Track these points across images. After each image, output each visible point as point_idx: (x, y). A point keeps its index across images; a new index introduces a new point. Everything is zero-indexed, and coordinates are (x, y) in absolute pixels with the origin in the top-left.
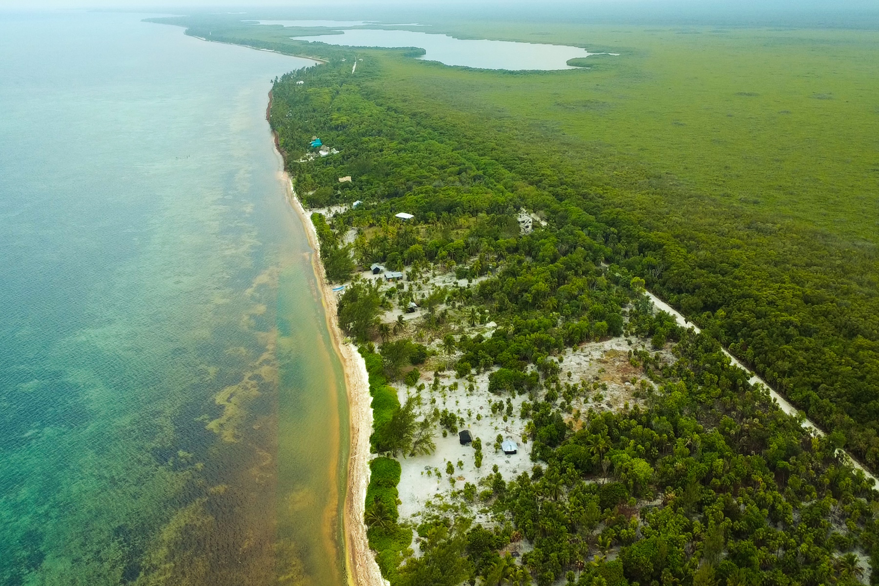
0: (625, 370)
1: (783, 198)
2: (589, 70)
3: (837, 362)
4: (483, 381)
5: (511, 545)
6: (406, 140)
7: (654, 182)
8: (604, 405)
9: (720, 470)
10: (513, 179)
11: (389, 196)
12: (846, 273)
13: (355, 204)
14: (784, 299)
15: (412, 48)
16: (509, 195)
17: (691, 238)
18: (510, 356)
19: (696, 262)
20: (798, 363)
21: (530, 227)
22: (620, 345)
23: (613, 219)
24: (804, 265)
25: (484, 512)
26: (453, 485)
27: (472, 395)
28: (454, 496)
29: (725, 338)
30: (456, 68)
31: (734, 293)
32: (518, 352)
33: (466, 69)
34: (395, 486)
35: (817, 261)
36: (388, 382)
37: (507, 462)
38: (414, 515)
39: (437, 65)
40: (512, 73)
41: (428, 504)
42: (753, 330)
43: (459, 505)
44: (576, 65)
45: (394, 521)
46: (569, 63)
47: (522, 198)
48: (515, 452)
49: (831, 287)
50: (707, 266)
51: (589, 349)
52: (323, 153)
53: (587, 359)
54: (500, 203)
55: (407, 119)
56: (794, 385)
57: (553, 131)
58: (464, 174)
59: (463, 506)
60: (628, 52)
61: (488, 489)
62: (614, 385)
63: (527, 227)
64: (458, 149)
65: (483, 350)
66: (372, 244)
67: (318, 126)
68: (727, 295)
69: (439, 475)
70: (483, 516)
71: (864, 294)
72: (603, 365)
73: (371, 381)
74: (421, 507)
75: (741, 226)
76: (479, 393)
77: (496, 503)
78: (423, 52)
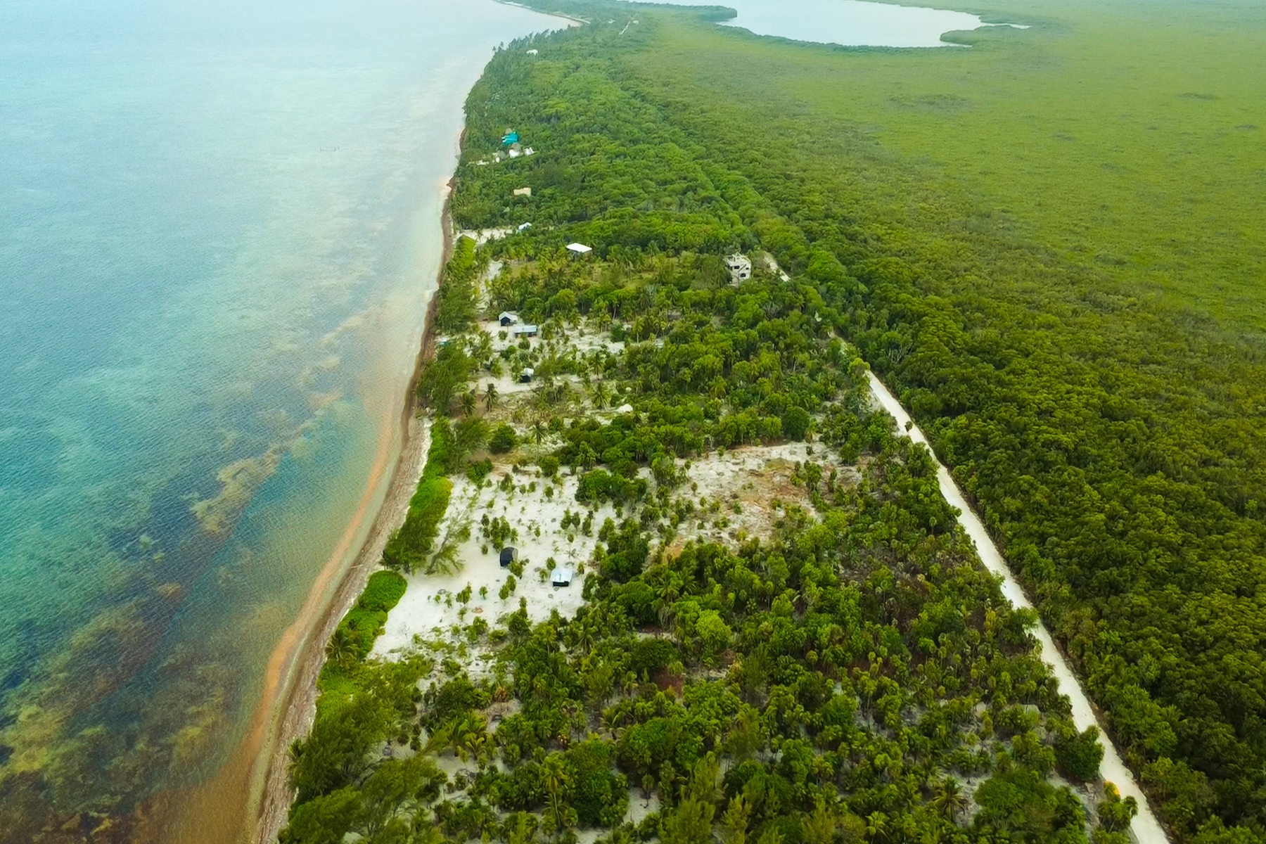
0: (782, 489)
1: (1171, 258)
2: (967, 50)
3: (1099, 508)
4: (571, 486)
5: (496, 706)
6: (635, 142)
7: (974, 221)
8: (725, 535)
9: (824, 640)
10: (759, 205)
11: (572, 219)
12: (1197, 378)
13: (521, 227)
14: (1067, 408)
15: (718, 8)
16: (741, 227)
17: (979, 309)
18: (620, 454)
19: (966, 343)
20: (1034, 503)
21: (748, 276)
22: (795, 453)
23: (871, 273)
24: (1138, 361)
25: (486, 658)
26: (462, 619)
27: (549, 501)
28: (456, 631)
29: (951, 457)
30: (768, 40)
31: (995, 394)
32: (632, 449)
33: (781, 41)
34: (386, 611)
35: (1160, 356)
36: (447, 473)
37: (551, 596)
38: (392, 651)
39: (744, 34)
40: (845, 49)
41: (416, 639)
42: (993, 449)
43: (457, 644)
44: (954, 41)
45: (361, 656)
46: (943, 38)
47: (758, 235)
48: (566, 584)
49: (1160, 397)
50: (984, 352)
51: (744, 455)
52: (513, 154)
53: (736, 468)
54: (721, 238)
55: (653, 110)
56: (1015, 535)
57: (863, 139)
58: (690, 194)
59: (462, 647)
60: (1042, 24)
61: (505, 628)
62: (756, 509)
63: (743, 275)
64: (702, 158)
65: (589, 442)
66: (514, 285)
67: (524, 115)
68: (983, 395)
69: (449, 602)
70: (481, 663)
71: (1206, 412)
72: (753, 480)
73: (427, 469)
74: (406, 642)
75: (1073, 297)
76: (560, 500)
77: (507, 649)
78: (733, 14)
